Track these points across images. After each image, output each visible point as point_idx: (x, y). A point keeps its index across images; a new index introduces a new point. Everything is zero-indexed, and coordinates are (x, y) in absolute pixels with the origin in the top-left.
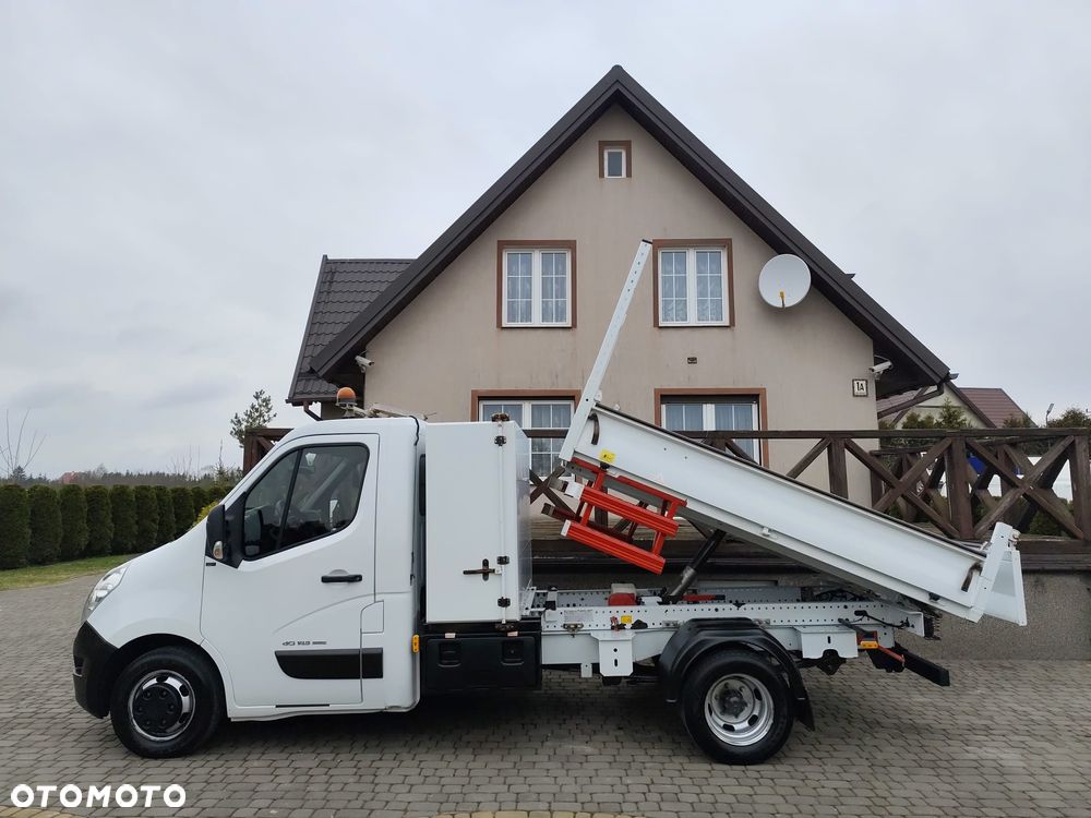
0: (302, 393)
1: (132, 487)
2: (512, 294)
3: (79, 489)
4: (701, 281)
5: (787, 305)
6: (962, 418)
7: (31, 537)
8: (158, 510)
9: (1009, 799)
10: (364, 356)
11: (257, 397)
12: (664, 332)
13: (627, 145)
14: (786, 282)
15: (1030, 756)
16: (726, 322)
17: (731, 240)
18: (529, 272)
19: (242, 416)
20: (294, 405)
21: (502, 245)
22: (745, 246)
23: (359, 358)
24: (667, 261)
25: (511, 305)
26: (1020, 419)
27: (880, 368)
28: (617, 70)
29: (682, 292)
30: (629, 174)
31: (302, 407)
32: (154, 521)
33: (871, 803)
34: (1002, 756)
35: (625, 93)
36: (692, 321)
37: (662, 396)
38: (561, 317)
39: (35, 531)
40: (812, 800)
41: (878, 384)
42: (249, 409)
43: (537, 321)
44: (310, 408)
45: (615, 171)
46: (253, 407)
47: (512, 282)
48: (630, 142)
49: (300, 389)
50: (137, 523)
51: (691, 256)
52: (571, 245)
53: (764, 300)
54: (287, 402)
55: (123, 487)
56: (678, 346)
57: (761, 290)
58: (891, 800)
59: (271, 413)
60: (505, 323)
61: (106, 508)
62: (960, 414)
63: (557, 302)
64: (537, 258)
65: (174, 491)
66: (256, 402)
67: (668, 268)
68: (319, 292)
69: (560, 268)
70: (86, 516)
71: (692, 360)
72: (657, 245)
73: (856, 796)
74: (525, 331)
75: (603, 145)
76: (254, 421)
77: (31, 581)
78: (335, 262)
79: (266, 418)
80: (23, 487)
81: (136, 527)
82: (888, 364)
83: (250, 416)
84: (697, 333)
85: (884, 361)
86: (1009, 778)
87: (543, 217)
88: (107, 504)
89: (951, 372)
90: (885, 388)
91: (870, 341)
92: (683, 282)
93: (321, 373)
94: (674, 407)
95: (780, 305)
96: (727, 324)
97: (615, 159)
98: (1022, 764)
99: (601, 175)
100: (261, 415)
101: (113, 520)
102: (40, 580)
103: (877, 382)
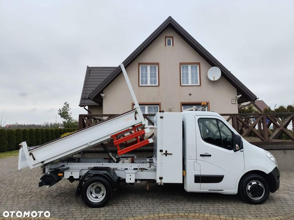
0: (83, 103)
1: (34, 129)
2: (142, 77)
3: (20, 130)
4: (192, 73)
5: (215, 80)
6: (253, 108)
7: (8, 143)
8: (41, 135)
9: (289, 206)
10: (102, 94)
11: (65, 104)
12: (183, 87)
13: (172, 37)
14: (215, 74)
15: (291, 196)
16: (199, 84)
17: (200, 63)
18: (146, 71)
19: (61, 109)
20: (81, 107)
21: (139, 64)
22: (204, 64)
23: (101, 94)
24: (183, 68)
25: (142, 80)
26: (268, 108)
27: (239, 96)
28: (170, 17)
29: (187, 76)
30: (173, 45)
31: (83, 107)
32: (40, 138)
33: (256, 209)
34: (284, 196)
35: (172, 24)
36: (190, 84)
37: (182, 104)
38: (155, 83)
39: (9, 141)
40: (242, 208)
41: (238, 101)
42: (63, 107)
43: (149, 84)
44: (86, 107)
45: (169, 44)
46: (64, 107)
47: (142, 74)
48: (173, 37)
49: (82, 102)
50: (36, 139)
51: (189, 67)
52: (158, 64)
53: (208, 78)
54: (79, 106)
55: (32, 129)
56: (187, 91)
57: (208, 76)
58: (261, 207)
59: (69, 108)
60: (140, 85)
61: (27, 135)
62: (253, 107)
63: (154, 79)
64: (149, 67)
65: (45, 130)
66: (65, 105)
67: (183, 70)
68: (87, 76)
69: (155, 70)
70: (22, 137)
71: (190, 95)
72: (181, 64)
73: (252, 207)
74: (146, 87)
75: (166, 37)
76: (65, 110)
77: (10, 155)
78: (91, 68)
79: (68, 110)
80: (5, 130)
81: (35, 140)
82: (241, 95)
83: (63, 109)
84: (191, 87)
85: (239, 95)
86: (287, 201)
87: (150, 57)
88: (28, 134)
89: (257, 97)
90: (240, 101)
91: (236, 89)
92: (187, 74)
93: (91, 99)
94: (185, 107)
95: (213, 80)
96: (199, 85)
97: (169, 41)
98: (289, 198)
99: (166, 45)
100: (66, 109)
101: (29, 138)
102: (13, 155)
103: (238, 100)
